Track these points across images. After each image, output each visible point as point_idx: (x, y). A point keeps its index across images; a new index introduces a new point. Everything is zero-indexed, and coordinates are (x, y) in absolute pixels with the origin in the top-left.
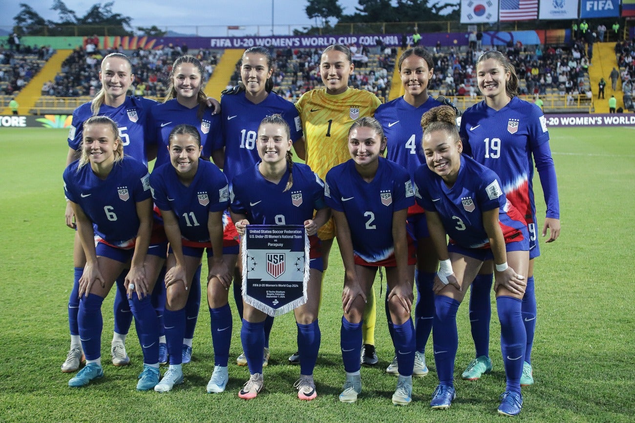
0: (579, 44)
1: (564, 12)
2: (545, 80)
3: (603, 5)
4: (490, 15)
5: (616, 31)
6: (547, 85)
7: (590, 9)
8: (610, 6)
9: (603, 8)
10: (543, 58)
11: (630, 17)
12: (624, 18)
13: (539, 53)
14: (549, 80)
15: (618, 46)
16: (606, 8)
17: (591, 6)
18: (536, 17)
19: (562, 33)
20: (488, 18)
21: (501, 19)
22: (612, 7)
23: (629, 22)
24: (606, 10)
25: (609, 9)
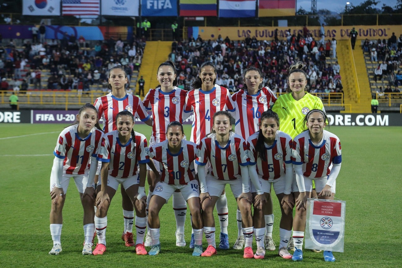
0: (138, 41)
1: (125, 9)
2: (93, 76)
3: (162, 5)
4: (52, 9)
5: (174, 31)
6: (93, 82)
7: (151, 7)
8: (169, 5)
9: (163, 7)
10: (100, 54)
11: (188, 17)
12: (183, 17)
13: (97, 48)
14: (97, 76)
15: (174, 45)
16: (165, 7)
17: (151, 5)
18: (98, 13)
19: (124, 30)
20: (49, 11)
21: (64, 13)
22: (170, 6)
23: (186, 21)
24: (165, 9)
25: (168, 8)
